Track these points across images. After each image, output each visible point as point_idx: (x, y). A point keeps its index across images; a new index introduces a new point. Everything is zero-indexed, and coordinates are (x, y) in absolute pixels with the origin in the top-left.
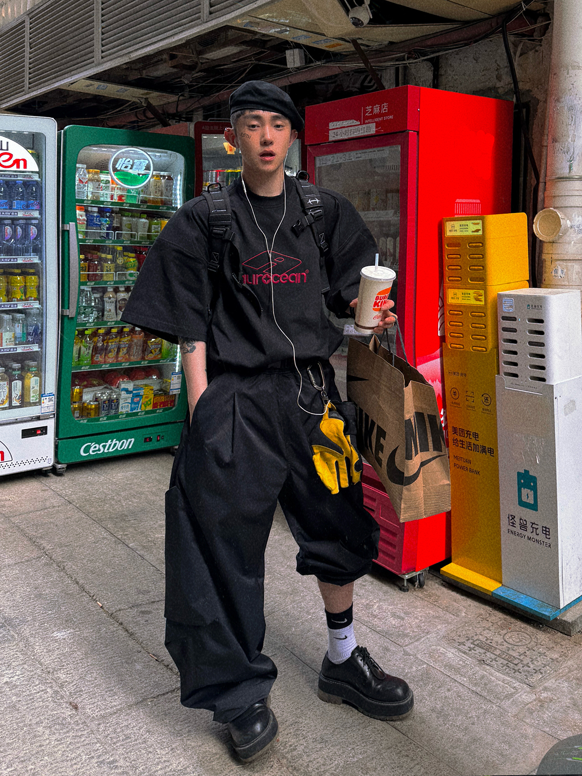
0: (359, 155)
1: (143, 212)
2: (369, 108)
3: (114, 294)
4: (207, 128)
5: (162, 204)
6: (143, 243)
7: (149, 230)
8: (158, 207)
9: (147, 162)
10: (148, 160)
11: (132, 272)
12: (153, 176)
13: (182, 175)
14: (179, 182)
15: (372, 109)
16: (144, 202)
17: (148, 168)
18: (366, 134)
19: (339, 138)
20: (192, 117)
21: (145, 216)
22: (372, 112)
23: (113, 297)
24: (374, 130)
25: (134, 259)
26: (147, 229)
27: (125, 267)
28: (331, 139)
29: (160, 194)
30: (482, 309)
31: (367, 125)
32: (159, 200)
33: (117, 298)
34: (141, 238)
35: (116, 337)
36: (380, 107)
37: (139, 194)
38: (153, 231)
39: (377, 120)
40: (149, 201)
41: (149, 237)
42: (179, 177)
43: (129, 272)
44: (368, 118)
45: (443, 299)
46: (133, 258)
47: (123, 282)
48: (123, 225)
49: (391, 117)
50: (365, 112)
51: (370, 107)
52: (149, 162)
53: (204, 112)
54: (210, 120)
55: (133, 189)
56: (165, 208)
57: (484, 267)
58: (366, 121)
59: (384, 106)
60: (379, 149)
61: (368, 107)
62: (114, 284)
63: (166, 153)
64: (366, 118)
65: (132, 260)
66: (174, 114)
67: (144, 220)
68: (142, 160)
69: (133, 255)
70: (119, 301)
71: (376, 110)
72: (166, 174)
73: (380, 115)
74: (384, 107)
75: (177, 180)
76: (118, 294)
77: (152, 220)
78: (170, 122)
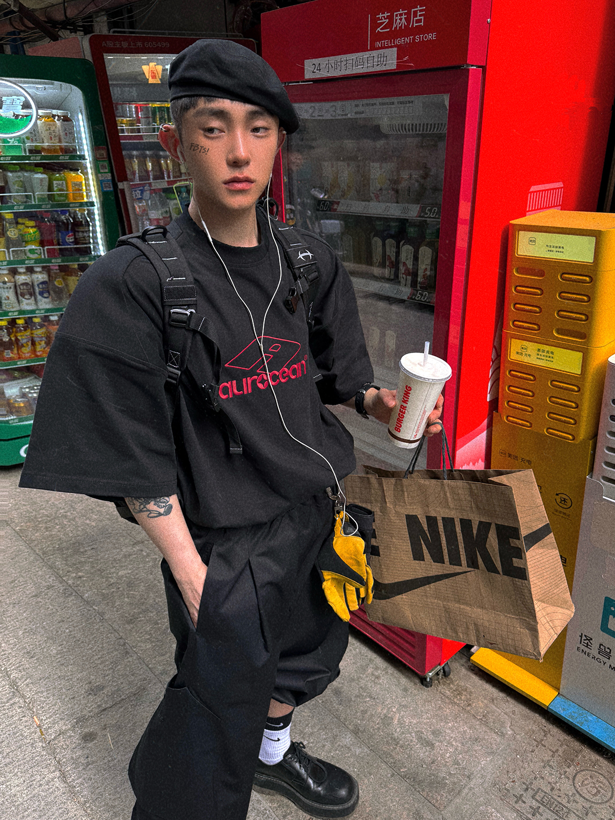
0: (361, 109)
1: (37, 165)
2: (383, 17)
3: (10, 277)
4: (110, 44)
5: (61, 152)
6: (43, 206)
7: (50, 188)
8: (57, 157)
9: (24, 99)
10: (23, 95)
11: (33, 247)
12: (39, 117)
13: (84, 112)
14: (81, 123)
15: (391, 18)
16: (34, 151)
17: (26, 106)
18: (378, 69)
19: (324, 74)
20: (92, 26)
21: (41, 169)
22: (390, 25)
23: (10, 281)
24: (395, 62)
25: (35, 230)
26: (46, 188)
27: (22, 240)
28: (308, 76)
29: (58, 141)
30: (578, 381)
31: (381, 51)
32: (58, 147)
33: (15, 282)
34: (41, 199)
35: (25, 330)
36: (408, 14)
37: (24, 142)
38: (55, 189)
39: (400, 41)
40: (43, 149)
41: (51, 197)
42: (80, 116)
43: (29, 247)
44: (381, 36)
45: (500, 351)
46: (32, 227)
47: (22, 262)
48: (10, 184)
49: (431, 36)
50: (375, 25)
51: (386, 15)
52: (26, 98)
53: (108, 19)
54: (114, 32)
55: (11, 138)
56: (67, 158)
57: (589, 317)
58: (378, 44)
59: (415, 13)
60: (402, 99)
61: (381, 16)
62: (8, 265)
63: (52, 84)
64: (378, 37)
65: (31, 231)
66: (64, 21)
67: (39, 176)
68: (14, 97)
69: (32, 223)
70: (19, 285)
71: (400, 20)
72: (59, 112)
73: (406, 31)
74: (415, 16)
75: (78, 120)
76: (17, 277)
77: (53, 174)
78: (60, 33)
